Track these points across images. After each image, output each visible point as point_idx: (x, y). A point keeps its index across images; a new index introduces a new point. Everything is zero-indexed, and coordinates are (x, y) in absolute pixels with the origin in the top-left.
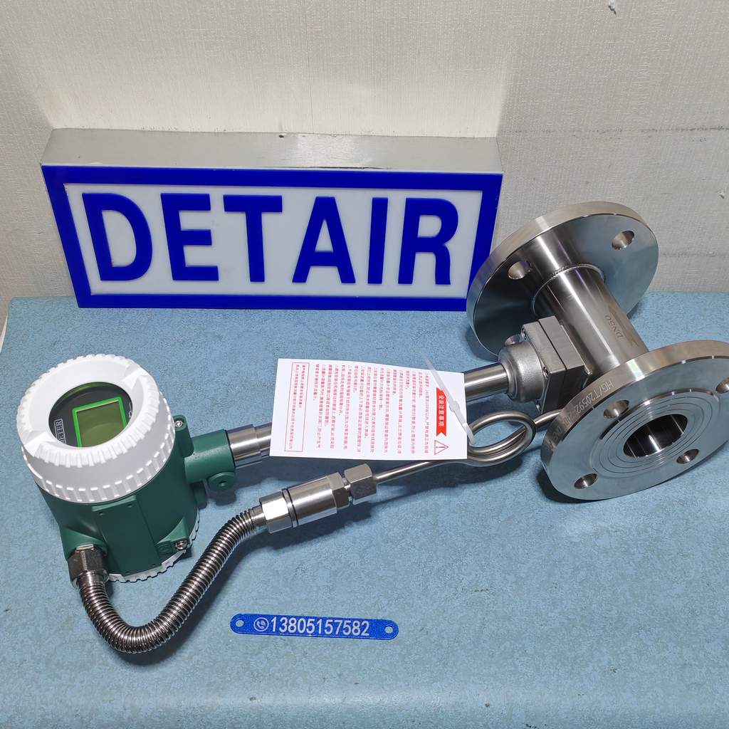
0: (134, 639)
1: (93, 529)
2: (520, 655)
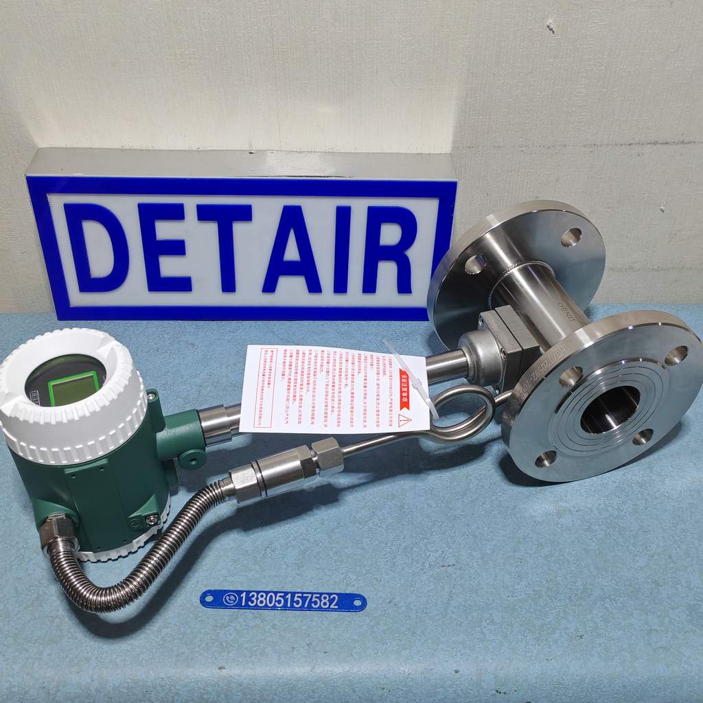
0: (103, 598)
1: (65, 496)
2: (488, 624)
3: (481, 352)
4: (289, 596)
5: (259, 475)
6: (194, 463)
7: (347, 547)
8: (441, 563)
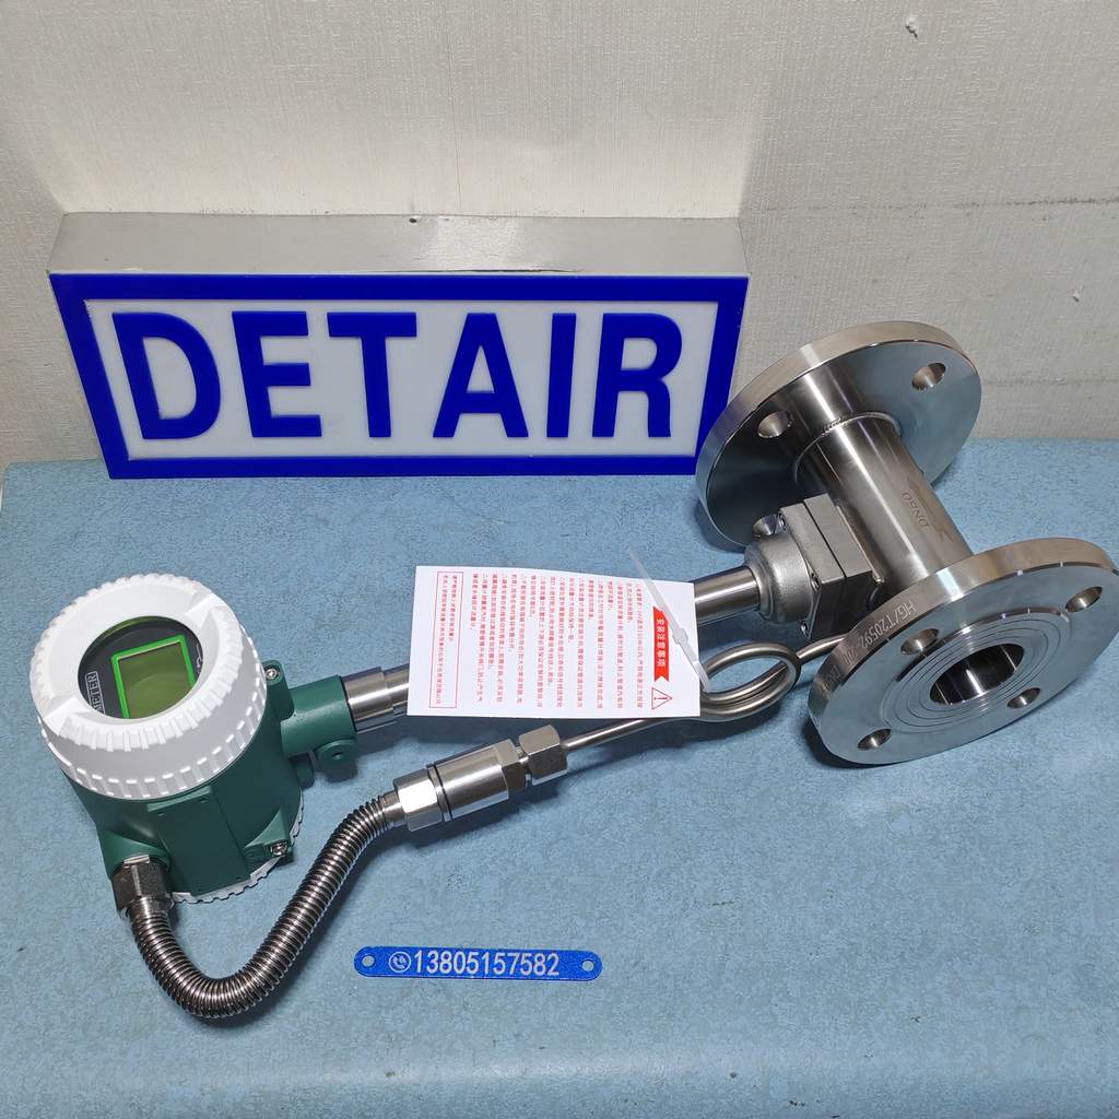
0: (215, 997)
2: (781, 1000)
3: (780, 574)
4: (486, 956)
8: (712, 898)
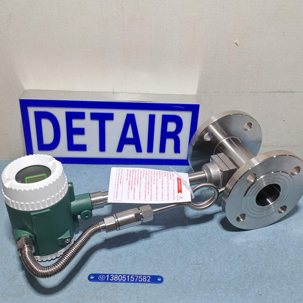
2: (218, 289)
3: (212, 171)
4: (128, 276)
5: (116, 220)
6: (87, 216)
7: (154, 256)
8: (196, 263)
